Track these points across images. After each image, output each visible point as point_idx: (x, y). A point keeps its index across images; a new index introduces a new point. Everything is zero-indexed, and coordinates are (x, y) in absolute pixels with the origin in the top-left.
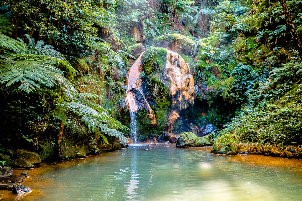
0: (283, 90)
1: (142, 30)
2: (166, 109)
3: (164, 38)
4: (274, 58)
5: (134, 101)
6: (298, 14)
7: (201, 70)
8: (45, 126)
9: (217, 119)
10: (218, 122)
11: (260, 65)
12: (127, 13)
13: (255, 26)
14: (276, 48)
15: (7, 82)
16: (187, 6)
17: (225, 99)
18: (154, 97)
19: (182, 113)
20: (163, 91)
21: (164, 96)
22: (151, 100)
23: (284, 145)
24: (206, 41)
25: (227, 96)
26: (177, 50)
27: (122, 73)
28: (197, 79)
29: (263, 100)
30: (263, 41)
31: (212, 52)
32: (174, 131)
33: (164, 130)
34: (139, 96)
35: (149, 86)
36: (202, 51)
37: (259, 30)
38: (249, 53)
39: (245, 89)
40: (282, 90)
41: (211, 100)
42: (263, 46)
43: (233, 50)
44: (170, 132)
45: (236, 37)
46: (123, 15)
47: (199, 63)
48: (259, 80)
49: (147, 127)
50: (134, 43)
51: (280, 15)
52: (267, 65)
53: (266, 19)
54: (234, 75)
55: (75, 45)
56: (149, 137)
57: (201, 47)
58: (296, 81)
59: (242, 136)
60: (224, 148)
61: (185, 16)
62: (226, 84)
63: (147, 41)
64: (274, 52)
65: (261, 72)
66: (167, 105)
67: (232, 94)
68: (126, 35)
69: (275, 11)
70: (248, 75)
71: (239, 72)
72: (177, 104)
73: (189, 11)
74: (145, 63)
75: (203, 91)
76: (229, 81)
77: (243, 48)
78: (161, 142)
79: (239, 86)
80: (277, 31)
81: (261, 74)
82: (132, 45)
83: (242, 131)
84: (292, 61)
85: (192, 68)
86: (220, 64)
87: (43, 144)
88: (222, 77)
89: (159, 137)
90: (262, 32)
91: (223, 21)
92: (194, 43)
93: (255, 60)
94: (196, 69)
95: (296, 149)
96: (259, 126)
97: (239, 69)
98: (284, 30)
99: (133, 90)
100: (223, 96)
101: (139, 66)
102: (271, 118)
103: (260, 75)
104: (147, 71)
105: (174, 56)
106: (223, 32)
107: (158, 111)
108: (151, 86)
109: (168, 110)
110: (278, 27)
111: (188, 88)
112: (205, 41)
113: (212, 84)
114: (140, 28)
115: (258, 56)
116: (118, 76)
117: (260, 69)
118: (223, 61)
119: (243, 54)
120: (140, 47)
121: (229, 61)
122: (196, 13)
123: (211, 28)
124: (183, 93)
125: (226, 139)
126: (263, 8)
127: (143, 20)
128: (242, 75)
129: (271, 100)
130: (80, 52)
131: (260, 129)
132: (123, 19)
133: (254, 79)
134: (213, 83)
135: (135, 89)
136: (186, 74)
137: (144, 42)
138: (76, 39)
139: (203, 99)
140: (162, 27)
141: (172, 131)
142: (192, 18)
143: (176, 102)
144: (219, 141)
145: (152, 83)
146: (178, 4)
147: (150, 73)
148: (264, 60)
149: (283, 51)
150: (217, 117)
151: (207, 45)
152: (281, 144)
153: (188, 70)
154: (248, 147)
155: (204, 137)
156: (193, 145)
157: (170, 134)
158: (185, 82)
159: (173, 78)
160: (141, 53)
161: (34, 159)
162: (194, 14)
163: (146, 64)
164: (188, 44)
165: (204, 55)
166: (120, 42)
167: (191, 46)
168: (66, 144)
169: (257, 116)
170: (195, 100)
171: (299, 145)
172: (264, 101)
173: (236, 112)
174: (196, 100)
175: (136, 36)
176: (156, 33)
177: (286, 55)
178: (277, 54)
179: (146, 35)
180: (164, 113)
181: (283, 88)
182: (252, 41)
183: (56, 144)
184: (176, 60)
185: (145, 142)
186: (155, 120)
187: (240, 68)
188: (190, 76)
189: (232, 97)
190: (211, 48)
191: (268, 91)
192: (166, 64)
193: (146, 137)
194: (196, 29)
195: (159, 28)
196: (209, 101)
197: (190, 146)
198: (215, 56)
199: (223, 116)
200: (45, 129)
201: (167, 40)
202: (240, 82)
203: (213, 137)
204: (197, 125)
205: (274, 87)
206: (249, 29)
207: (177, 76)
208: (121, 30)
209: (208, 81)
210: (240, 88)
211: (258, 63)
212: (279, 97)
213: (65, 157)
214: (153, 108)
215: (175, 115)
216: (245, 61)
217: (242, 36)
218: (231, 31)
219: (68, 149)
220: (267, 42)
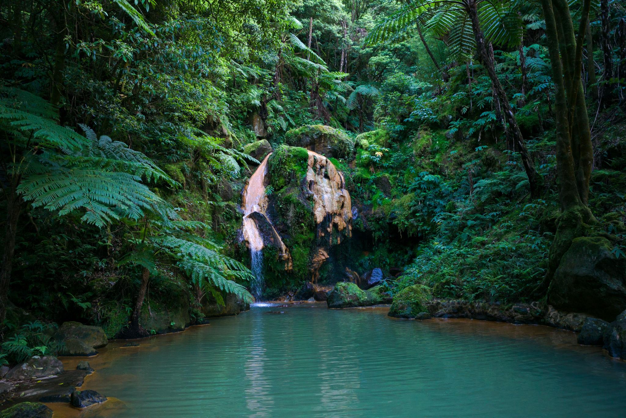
0: (497, 214)
1: (266, 118)
2: (308, 246)
3: (303, 132)
4: (476, 163)
5: (257, 232)
6: (513, 96)
7: (361, 183)
8: (113, 278)
9: (388, 261)
10: (389, 264)
11: (455, 174)
12: (242, 91)
13: (445, 114)
14: (480, 148)
15: (61, 208)
16: (337, 81)
17: (400, 228)
18: (288, 227)
19: (333, 251)
20: (303, 217)
21: (305, 224)
22: (284, 232)
23: (509, 302)
24: (369, 137)
25: (404, 224)
26: (323, 151)
27: (236, 188)
28: (355, 197)
29: (465, 229)
30: (458, 137)
31: (379, 154)
32: (320, 281)
33: (305, 280)
34: (265, 225)
35: (281, 208)
36: (363, 152)
37: (452, 120)
38: (437, 157)
39: (433, 212)
40: (495, 214)
41: (379, 230)
42: (458, 144)
43: (412, 151)
44: (314, 282)
45: (417, 130)
46: (235, 94)
47: (358, 171)
48: (454, 197)
49: (278, 275)
50: (253, 139)
51: (485, 96)
52: (465, 175)
53: (463, 102)
54: (414, 190)
55: (160, 142)
56: (281, 291)
57: (361, 147)
58: (517, 200)
59: (437, 287)
60: (410, 308)
61: (332, 97)
62: (402, 205)
63: (274, 136)
64: (476, 154)
65: (458, 186)
66: (310, 239)
67: (411, 220)
68: (240, 126)
69: (477, 89)
70: (437, 190)
71: (422, 186)
72: (324, 236)
73: (339, 88)
74: (273, 171)
75: (365, 216)
76: (406, 199)
77: (428, 147)
78: (302, 299)
79: (423, 208)
80: (481, 122)
81: (456, 188)
82: (251, 143)
83: (436, 281)
84: (507, 167)
85: (347, 179)
86: (391, 174)
87: (110, 311)
88: (395, 193)
89: (298, 291)
90: (457, 123)
91: (395, 105)
92: (350, 140)
93: (447, 167)
94: (354, 181)
95: (528, 309)
96: (462, 272)
97: (422, 181)
98: (493, 120)
99: (254, 216)
100: (397, 224)
101: (264, 176)
102: (480, 258)
103: (456, 190)
104: (277, 185)
105: (319, 161)
106: (395, 122)
107: (295, 249)
108: (284, 209)
109: (311, 248)
110: (483, 114)
111: (342, 212)
112: (367, 138)
113: (379, 205)
114: (263, 115)
115: (451, 160)
116: (229, 193)
117: (455, 180)
118: (397, 168)
119: (427, 158)
120: (264, 146)
121: (405, 168)
122: (349, 92)
123: (376, 115)
124: (335, 219)
125: (412, 294)
126: (458, 85)
127: (267, 101)
128: (427, 191)
129: (478, 230)
130: (170, 154)
131: (466, 277)
132: (235, 100)
133: (445, 196)
134: (380, 203)
135: (258, 213)
136: (339, 188)
137: (269, 137)
138: (161, 131)
139: (365, 228)
140: (298, 114)
141: (318, 280)
142: (344, 100)
143: (323, 235)
144: (401, 296)
145: (286, 204)
146: (323, 76)
147: (282, 187)
148: (461, 167)
149: (491, 152)
150: (388, 257)
151: (371, 143)
152: (504, 301)
153: (342, 182)
154: (449, 306)
155: (371, 289)
156: (356, 303)
157: (314, 286)
158: (338, 202)
159: (319, 196)
160: (266, 156)
161: (95, 339)
162: (347, 94)
163: (274, 173)
164: (341, 142)
165: (366, 159)
166: (233, 137)
167: (346, 144)
168: (152, 308)
169: (458, 255)
170: (352, 231)
171: (533, 302)
172: (466, 232)
173: (419, 249)
174: (355, 231)
175: (256, 127)
176: (287, 123)
177: (496, 158)
178: (481, 157)
179: (272, 127)
180: (305, 252)
181: (496, 211)
182: (441, 136)
183: (134, 310)
184: (322, 167)
185: (275, 300)
186: (290, 264)
187: (424, 179)
188: (346, 193)
189: (412, 225)
190: (377, 148)
191: (472, 216)
192: (308, 173)
193: (276, 291)
194: (350, 117)
195: (291, 116)
196: (375, 231)
197: (350, 305)
198: (383, 161)
199: (397, 255)
200: (113, 283)
201: (307, 136)
202: (424, 201)
203: (385, 289)
204: (357, 271)
205: (480, 209)
206: (437, 118)
207: (324, 193)
208: (232, 117)
209: (374, 199)
210: (424, 211)
211: (451, 172)
212: (490, 225)
213: (149, 332)
214: (288, 243)
215: (323, 255)
216: (431, 169)
217: (426, 130)
218: (408, 121)
219: (154, 318)
220: (465, 139)
